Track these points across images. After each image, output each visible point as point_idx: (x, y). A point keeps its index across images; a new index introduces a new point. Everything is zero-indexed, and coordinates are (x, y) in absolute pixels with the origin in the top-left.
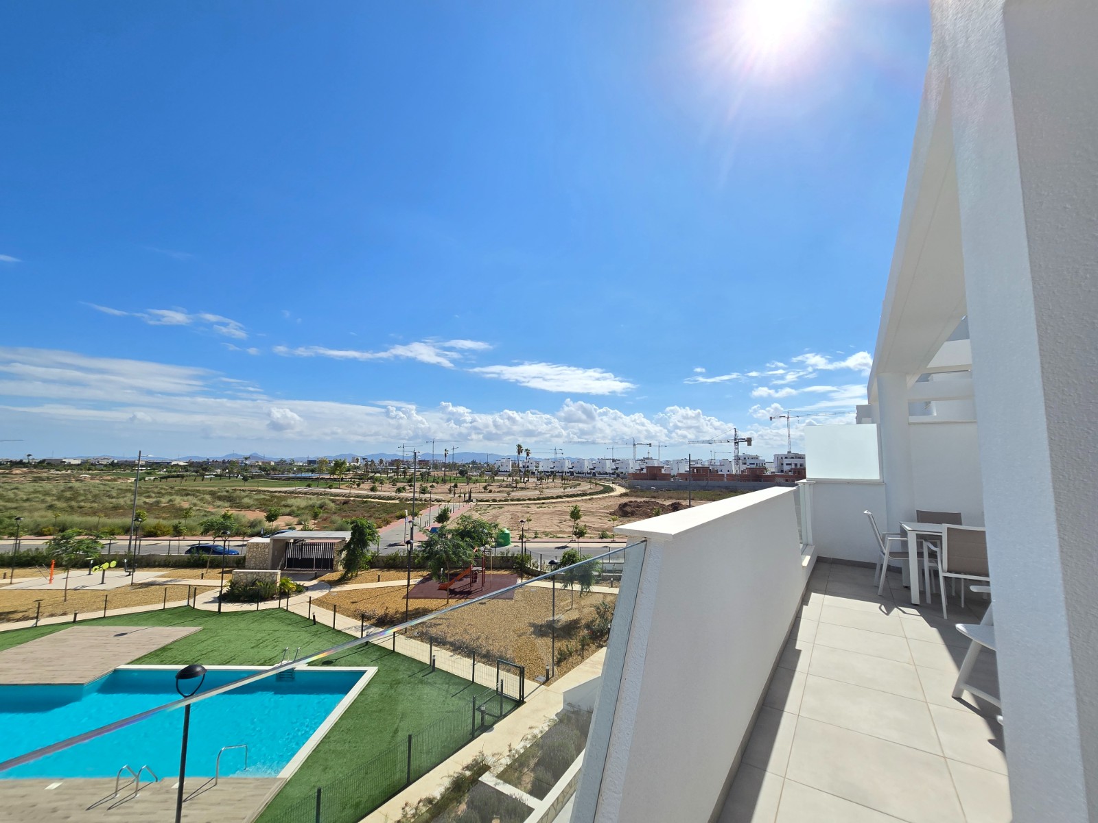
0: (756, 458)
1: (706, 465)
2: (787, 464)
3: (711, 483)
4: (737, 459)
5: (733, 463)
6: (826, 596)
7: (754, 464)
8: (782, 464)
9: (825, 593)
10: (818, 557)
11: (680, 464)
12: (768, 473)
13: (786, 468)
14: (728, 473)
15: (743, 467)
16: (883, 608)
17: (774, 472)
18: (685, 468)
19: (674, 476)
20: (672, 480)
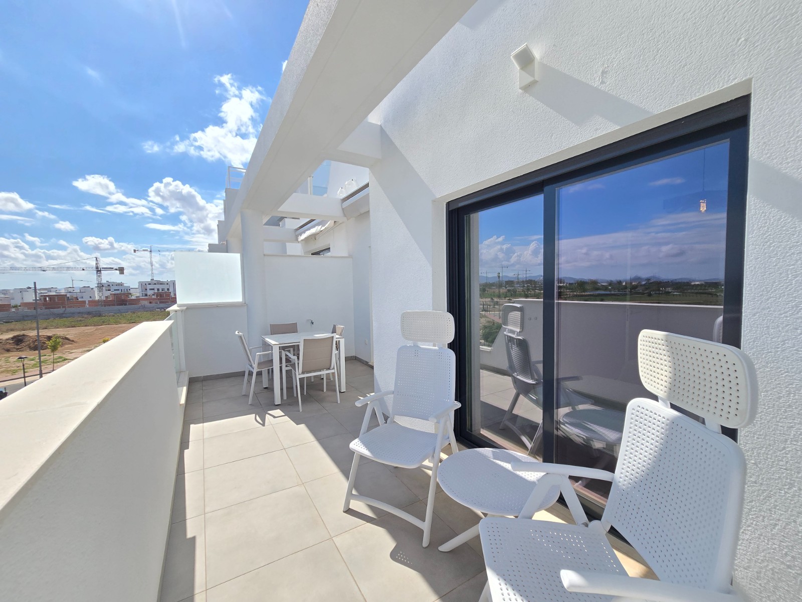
0: (121, 284)
1: (63, 292)
2: (151, 289)
3: (69, 310)
4: (100, 286)
5: (96, 290)
6: (205, 424)
7: (119, 290)
8: (146, 289)
9: (204, 420)
10: (190, 378)
11: (24, 293)
12: (133, 298)
13: (150, 293)
14: (91, 299)
15: (108, 293)
16: (258, 418)
17: (139, 297)
18: (30, 298)
19: (15, 307)
20: (13, 310)
